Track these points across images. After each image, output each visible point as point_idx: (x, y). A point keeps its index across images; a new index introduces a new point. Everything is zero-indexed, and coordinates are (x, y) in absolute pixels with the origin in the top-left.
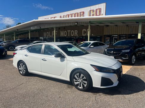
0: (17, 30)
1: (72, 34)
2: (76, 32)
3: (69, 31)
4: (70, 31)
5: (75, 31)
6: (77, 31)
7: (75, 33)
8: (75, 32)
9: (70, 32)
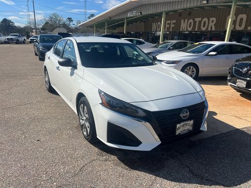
0: (110, 18)
1: (204, 26)
2: (213, 21)
3: (198, 20)
4: (200, 19)
5: (211, 19)
6: (214, 19)
7: (211, 24)
8: (211, 21)
9: (200, 22)
